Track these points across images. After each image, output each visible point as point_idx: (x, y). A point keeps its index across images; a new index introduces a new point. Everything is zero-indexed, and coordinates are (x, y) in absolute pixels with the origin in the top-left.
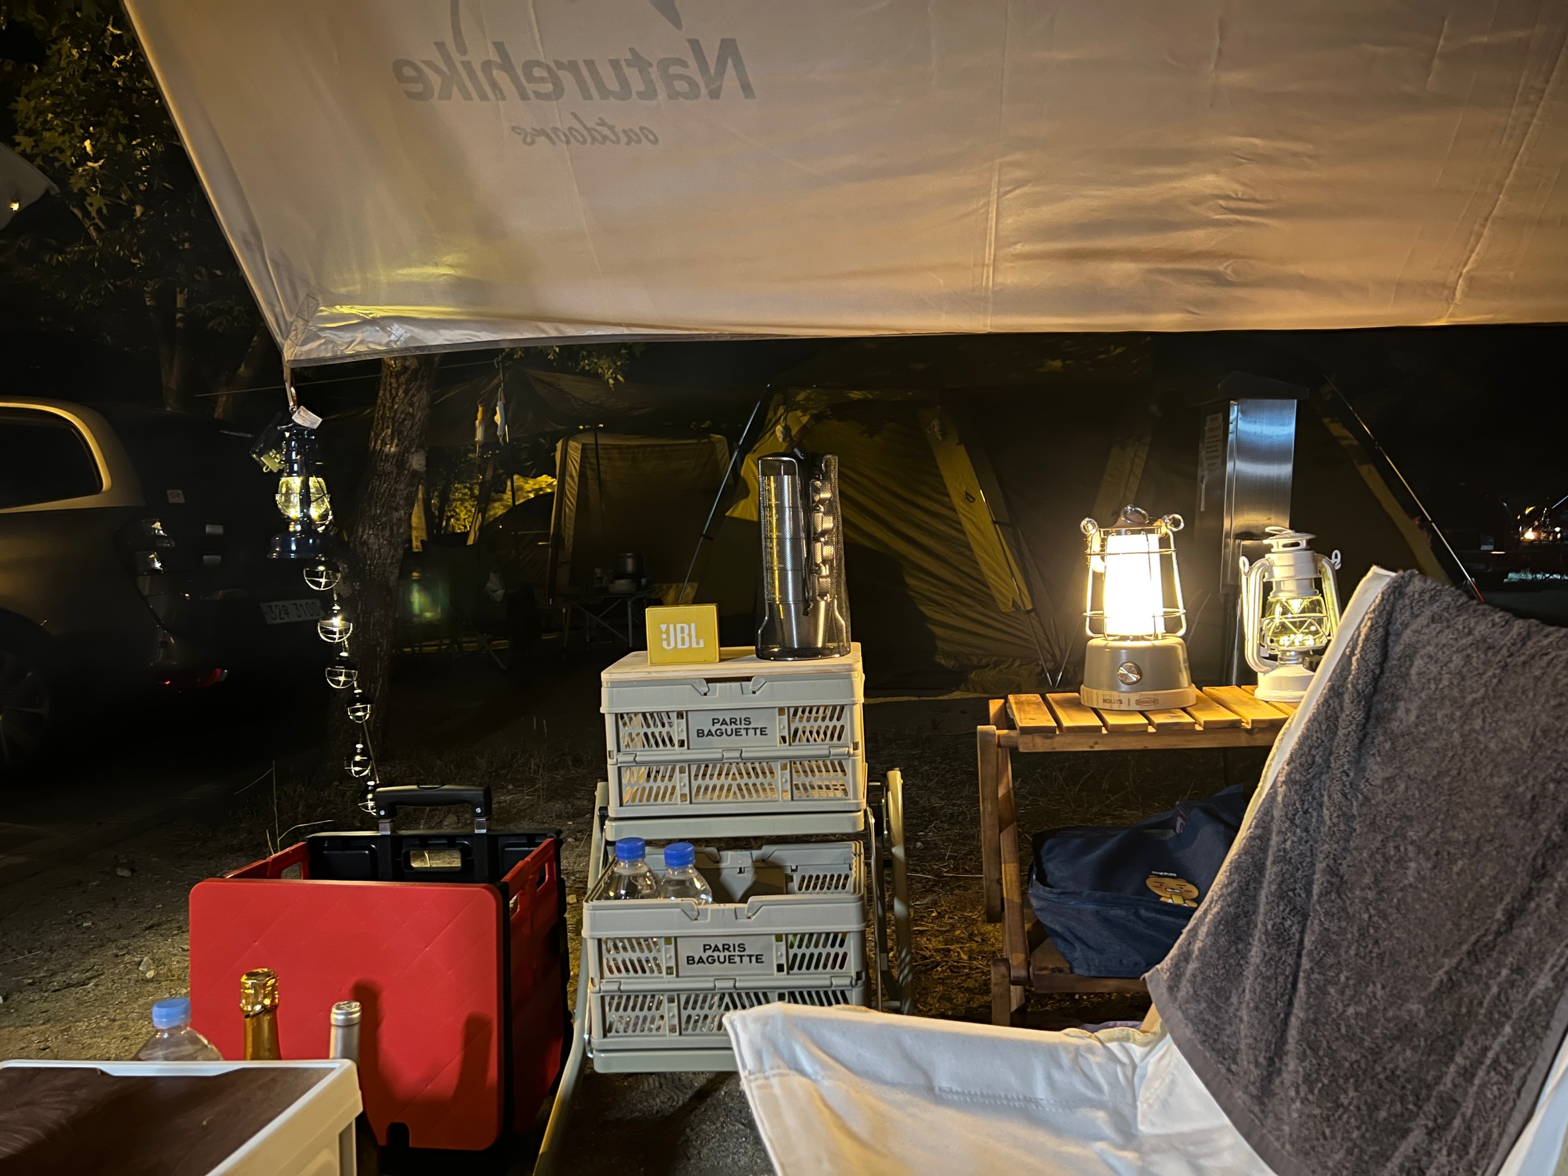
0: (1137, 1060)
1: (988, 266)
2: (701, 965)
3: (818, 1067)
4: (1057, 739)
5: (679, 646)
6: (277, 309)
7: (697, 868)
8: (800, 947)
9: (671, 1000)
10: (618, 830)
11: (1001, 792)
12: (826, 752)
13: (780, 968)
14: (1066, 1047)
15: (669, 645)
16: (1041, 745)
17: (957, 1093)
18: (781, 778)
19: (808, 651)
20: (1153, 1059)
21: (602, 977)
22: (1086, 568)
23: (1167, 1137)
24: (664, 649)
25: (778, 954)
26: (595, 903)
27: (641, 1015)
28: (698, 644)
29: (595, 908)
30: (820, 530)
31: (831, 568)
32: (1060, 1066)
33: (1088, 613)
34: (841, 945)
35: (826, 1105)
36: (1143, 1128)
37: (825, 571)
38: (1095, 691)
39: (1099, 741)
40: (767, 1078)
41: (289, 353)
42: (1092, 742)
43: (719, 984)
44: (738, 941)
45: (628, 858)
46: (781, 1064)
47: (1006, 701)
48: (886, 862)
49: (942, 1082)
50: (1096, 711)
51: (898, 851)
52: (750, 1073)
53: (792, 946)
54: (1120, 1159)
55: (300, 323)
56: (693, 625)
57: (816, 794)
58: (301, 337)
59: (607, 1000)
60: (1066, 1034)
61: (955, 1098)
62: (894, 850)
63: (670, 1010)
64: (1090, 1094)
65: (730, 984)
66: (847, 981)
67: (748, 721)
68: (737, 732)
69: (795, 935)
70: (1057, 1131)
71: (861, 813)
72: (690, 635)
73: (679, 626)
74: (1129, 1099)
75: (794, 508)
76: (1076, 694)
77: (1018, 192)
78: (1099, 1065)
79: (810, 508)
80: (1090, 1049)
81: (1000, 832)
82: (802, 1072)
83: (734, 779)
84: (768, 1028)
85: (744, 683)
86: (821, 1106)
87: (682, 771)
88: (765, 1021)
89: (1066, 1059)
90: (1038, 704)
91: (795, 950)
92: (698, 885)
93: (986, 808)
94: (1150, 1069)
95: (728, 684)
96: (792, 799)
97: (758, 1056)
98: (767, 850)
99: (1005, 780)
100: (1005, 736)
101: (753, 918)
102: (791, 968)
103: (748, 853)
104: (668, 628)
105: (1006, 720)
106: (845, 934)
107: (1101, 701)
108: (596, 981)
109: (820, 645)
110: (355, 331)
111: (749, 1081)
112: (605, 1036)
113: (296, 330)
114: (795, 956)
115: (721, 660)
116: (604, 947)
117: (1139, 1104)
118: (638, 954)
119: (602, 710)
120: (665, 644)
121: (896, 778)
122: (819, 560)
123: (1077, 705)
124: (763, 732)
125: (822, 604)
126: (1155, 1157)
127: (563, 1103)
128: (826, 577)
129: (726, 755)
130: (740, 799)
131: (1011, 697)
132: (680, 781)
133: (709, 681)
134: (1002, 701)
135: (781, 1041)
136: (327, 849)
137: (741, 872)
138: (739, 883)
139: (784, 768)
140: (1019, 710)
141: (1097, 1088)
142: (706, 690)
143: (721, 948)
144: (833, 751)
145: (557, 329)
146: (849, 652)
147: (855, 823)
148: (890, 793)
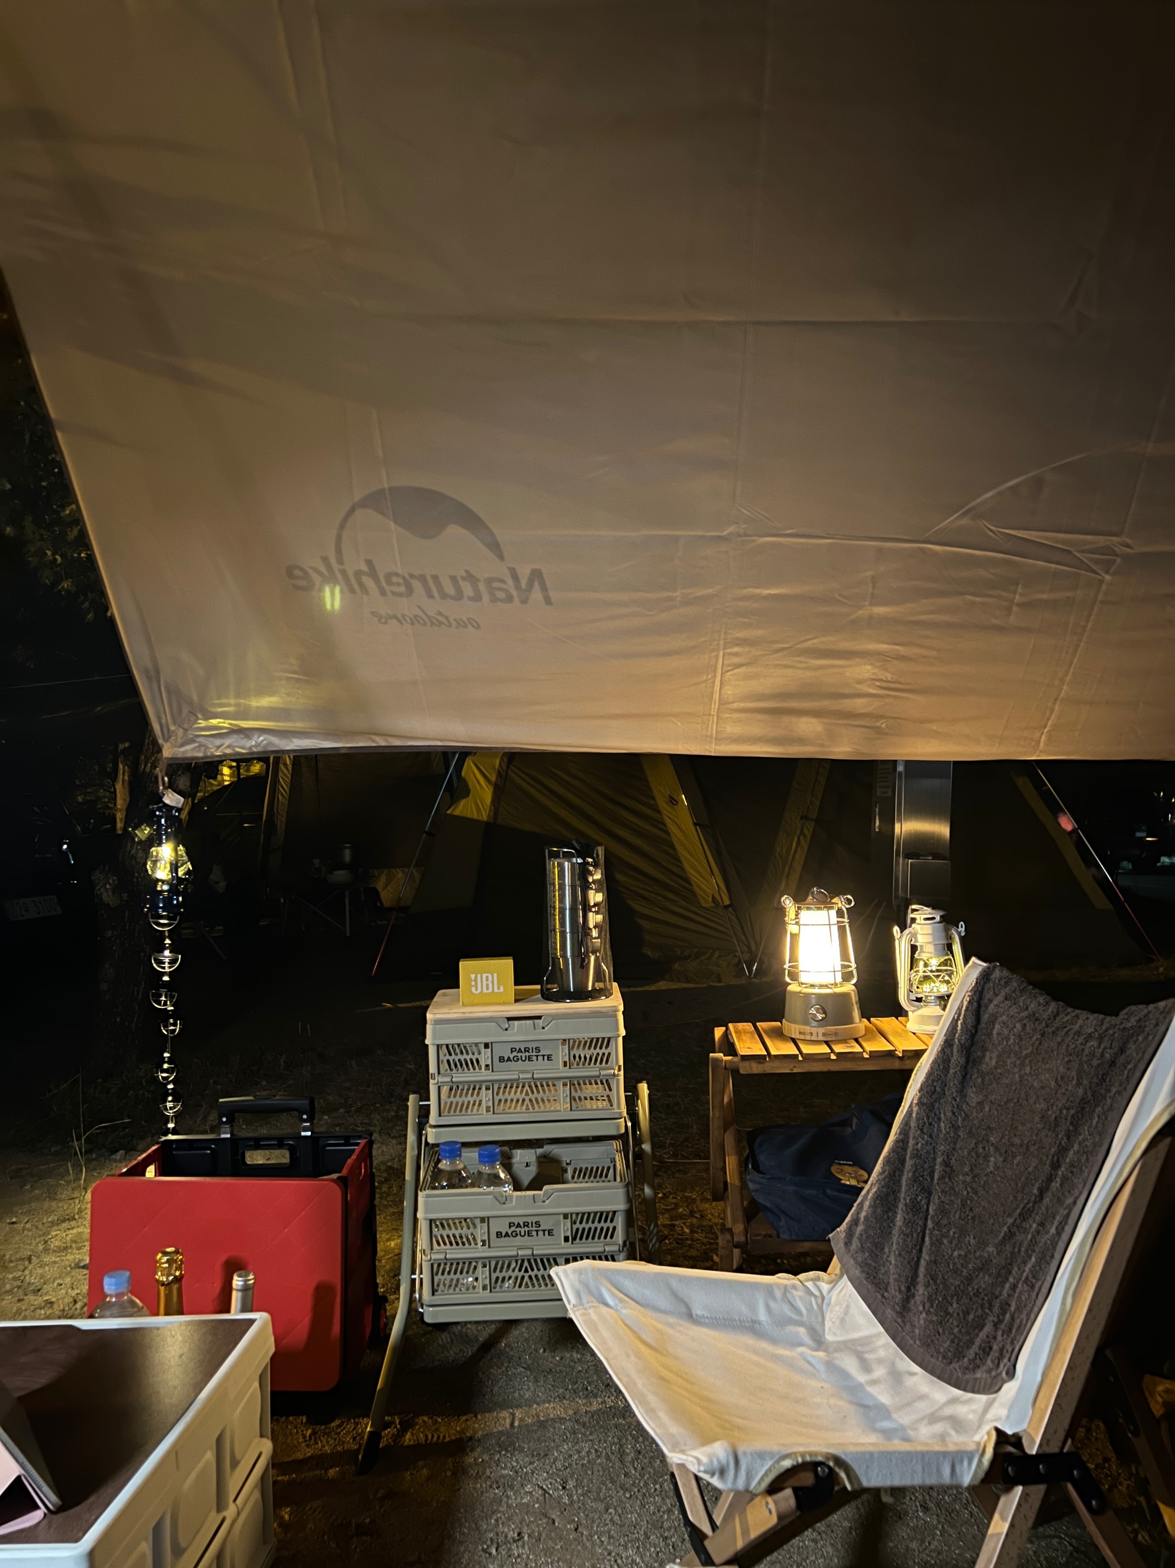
0: (825, 1294)
1: (713, 715)
2: (507, 1238)
3: (617, 1302)
4: (767, 1064)
5: (485, 991)
6: (163, 721)
7: (502, 1164)
8: (581, 1223)
9: (484, 1266)
10: (437, 1135)
11: (726, 1100)
12: (597, 1073)
13: (566, 1239)
14: (778, 1285)
15: (476, 990)
16: (756, 1068)
17: (707, 1317)
18: (563, 1092)
19: (581, 995)
20: (835, 1293)
21: (432, 1249)
22: (786, 931)
23: (845, 1343)
24: (475, 994)
25: (564, 1228)
26: (428, 1192)
27: (455, 1277)
28: (499, 989)
29: (428, 1196)
30: (592, 904)
31: (600, 933)
32: (774, 1299)
33: (786, 966)
34: (612, 1221)
35: (626, 1325)
36: (829, 1337)
37: (595, 933)
38: (793, 1025)
39: (797, 1065)
40: (585, 1309)
41: (167, 752)
42: (791, 1066)
43: (521, 1253)
44: (534, 1219)
45: (449, 1157)
46: (593, 1300)
47: (727, 1029)
48: (639, 1155)
49: (698, 1311)
50: (794, 1041)
51: (647, 1147)
52: (574, 1306)
53: (575, 1223)
54: (814, 1357)
55: (180, 732)
56: (495, 975)
57: (588, 1104)
58: (180, 741)
59: (435, 1266)
60: (779, 1278)
61: (707, 1321)
62: (643, 1146)
63: (483, 1273)
64: (794, 1316)
65: (529, 1252)
66: (616, 1248)
67: (538, 1049)
68: (530, 1059)
69: (577, 1214)
70: (774, 1341)
71: (623, 1119)
72: (493, 982)
73: (484, 975)
74: (820, 1320)
75: (573, 887)
76: (779, 1023)
77: (736, 671)
78: (800, 1297)
79: (586, 887)
80: (794, 1287)
81: (725, 1131)
82: (607, 1305)
83: (527, 1094)
84: (583, 1276)
85: (536, 1021)
86: (623, 1325)
87: (487, 1088)
88: (580, 1272)
89: (778, 1294)
90: (751, 1033)
91: (578, 1225)
92: (502, 1175)
93: (714, 1114)
94: (833, 1301)
95: (523, 1022)
96: (571, 1110)
97: (578, 1295)
98: (547, 1148)
99: (727, 1092)
100: (729, 1061)
101: (547, 1202)
102: (574, 1239)
103: (533, 1151)
104: (476, 978)
105: (729, 1048)
106: (614, 1212)
107: (797, 1033)
108: (428, 1251)
109: (590, 989)
110: (223, 738)
111: (574, 1312)
112: (433, 1294)
113: (176, 735)
114: (577, 1230)
115: (516, 1001)
116: (433, 1225)
117: (826, 1322)
118: (454, 1231)
119: (427, 1042)
120: (473, 989)
121: (644, 1088)
122: (591, 925)
123: (778, 1034)
124: (549, 1058)
125: (592, 958)
126: (837, 1355)
127: (395, 1349)
128: (595, 938)
129: (521, 1076)
130: (531, 1109)
131: (730, 1025)
132: (485, 1096)
133: (509, 1019)
134: (724, 1028)
135: (592, 1284)
136: (175, 1149)
137: (527, 1165)
138: (527, 1175)
139: (565, 1085)
140: (738, 1039)
141: (798, 1312)
142: (507, 1026)
143: (522, 1225)
144: (603, 1072)
145: (386, 741)
146: (612, 994)
147: (618, 1127)
148: (639, 1101)
